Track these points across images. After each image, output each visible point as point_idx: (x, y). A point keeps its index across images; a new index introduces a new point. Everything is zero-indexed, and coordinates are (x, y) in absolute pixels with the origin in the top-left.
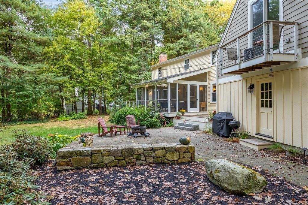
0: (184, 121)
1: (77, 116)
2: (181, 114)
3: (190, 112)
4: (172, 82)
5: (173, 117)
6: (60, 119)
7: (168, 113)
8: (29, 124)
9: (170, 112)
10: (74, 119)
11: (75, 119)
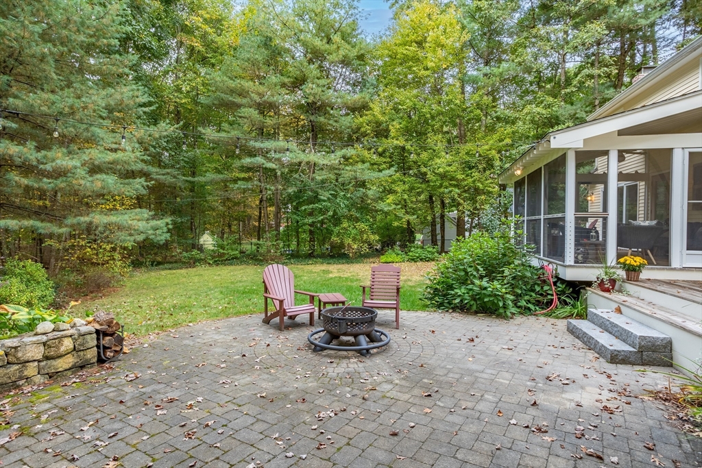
0: (616, 306)
1: (417, 255)
2: (622, 273)
3: (684, 269)
4: (580, 145)
5: (589, 284)
6: (383, 258)
7: (565, 266)
8: (328, 263)
9: (572, 263)
10: (413, 260)
11: (415, 262)
